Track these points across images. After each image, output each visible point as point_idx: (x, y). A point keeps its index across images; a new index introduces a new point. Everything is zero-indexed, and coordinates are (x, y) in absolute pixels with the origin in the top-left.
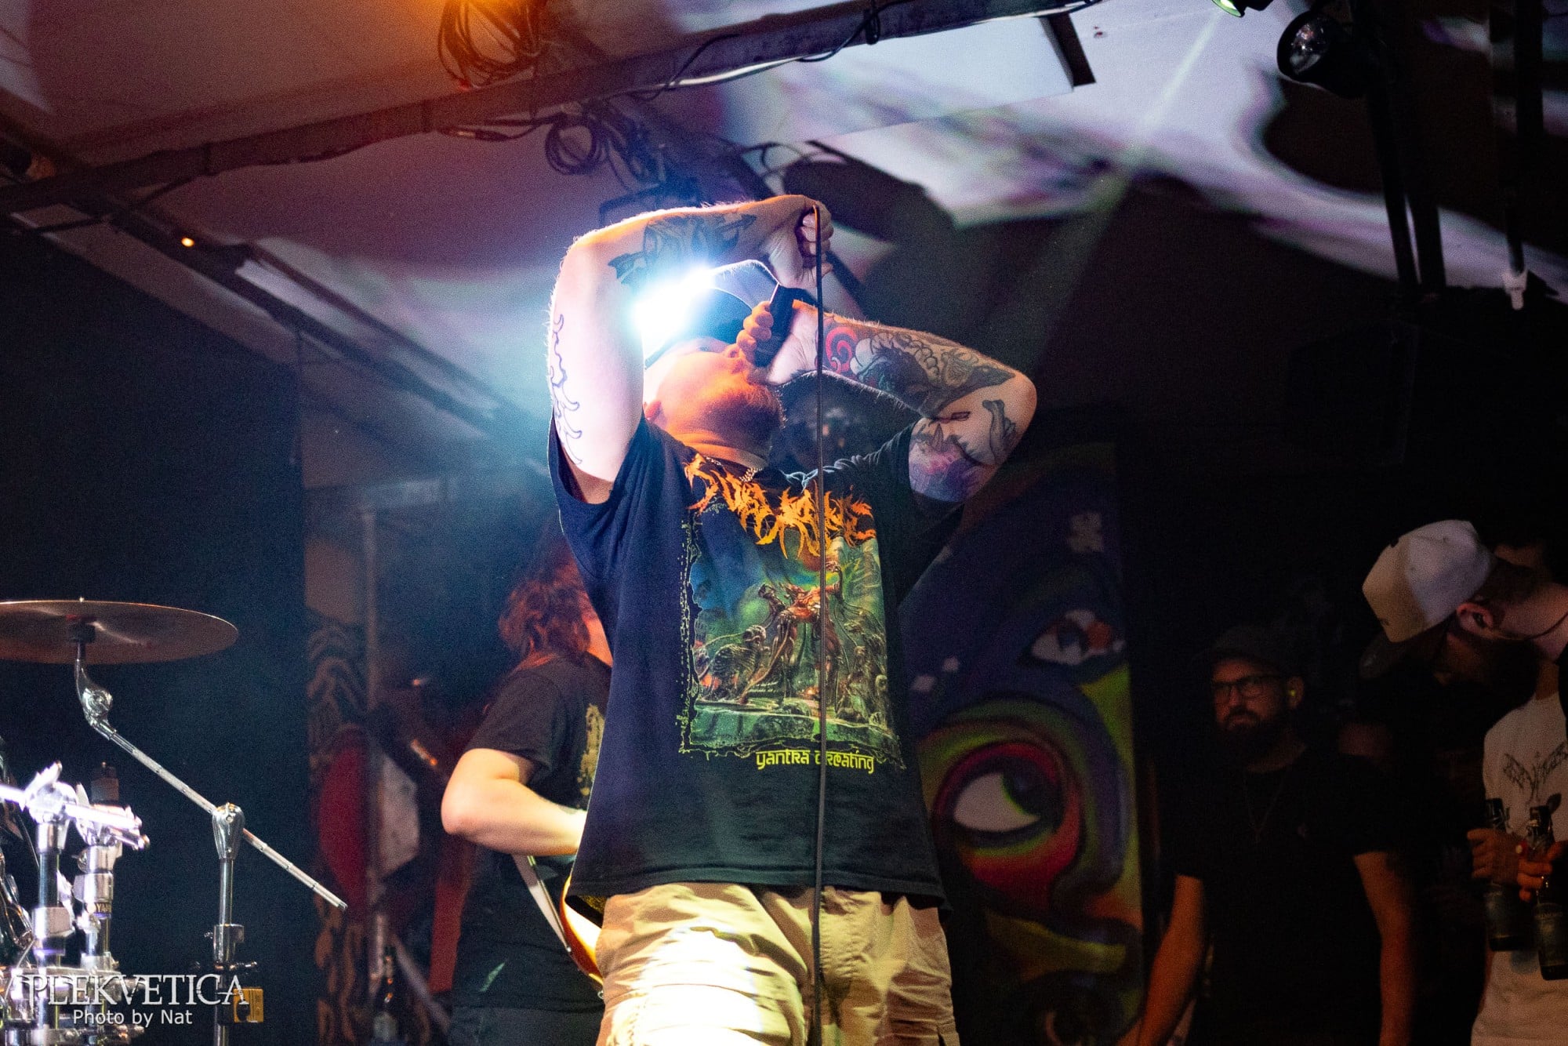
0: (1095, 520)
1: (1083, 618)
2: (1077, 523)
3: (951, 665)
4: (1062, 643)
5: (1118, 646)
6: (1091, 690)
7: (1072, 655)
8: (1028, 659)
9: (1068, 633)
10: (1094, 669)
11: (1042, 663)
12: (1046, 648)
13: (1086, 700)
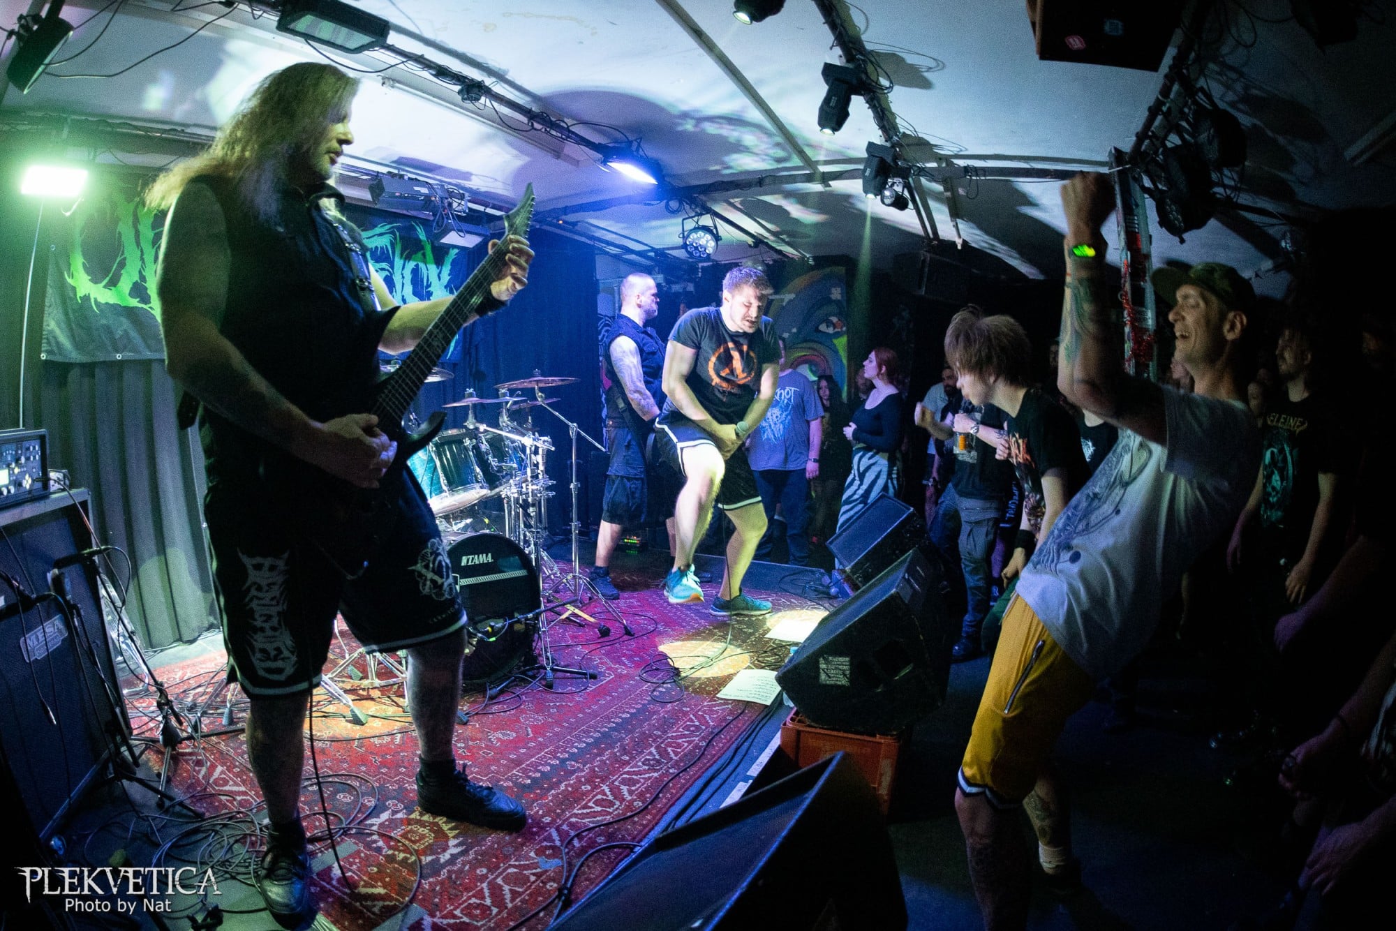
0: (839, 290)
1: (834, 319)
2: (833, 290)
3: (794, 330)
4: (828, 326)
5: (844, 329)
6: (836, 341)
7: (831, 330)
8: (817, 330)
9: (829, 323)
10: (837, 335)
11: (821, 331)
12: (823, 327)
13: (835, 345)
